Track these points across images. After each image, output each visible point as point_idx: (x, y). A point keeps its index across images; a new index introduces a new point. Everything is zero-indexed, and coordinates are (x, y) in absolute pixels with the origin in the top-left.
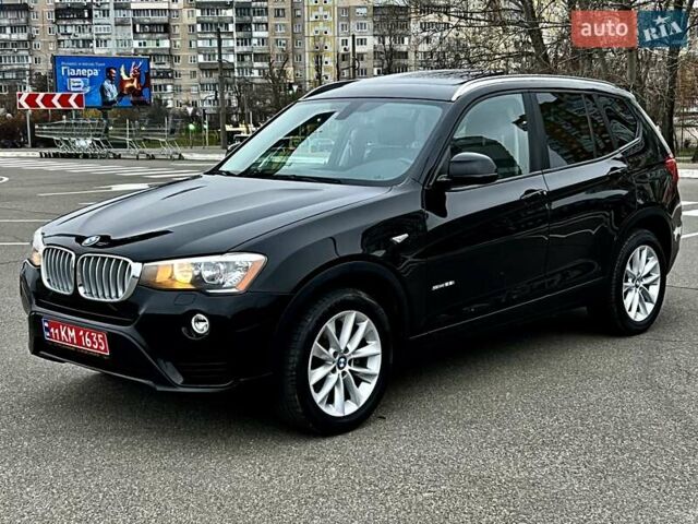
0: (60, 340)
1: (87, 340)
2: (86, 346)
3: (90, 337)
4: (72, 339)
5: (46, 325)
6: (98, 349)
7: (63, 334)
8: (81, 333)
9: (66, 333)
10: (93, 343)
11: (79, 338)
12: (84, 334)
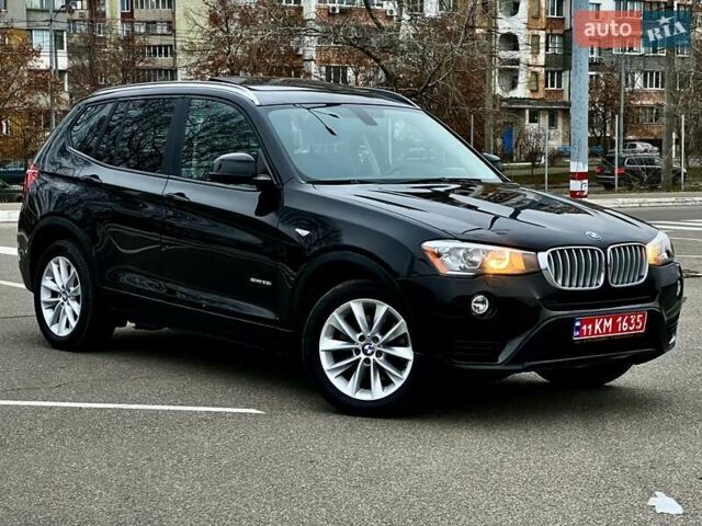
0: (593, 333)
1: (624, 324)
2: (622, 331)
3: (628, 321)
4: (607, 329)
5: (578, 324)
6: (635, 329)
7: (597, 327)
8: (620, 319)
9: (601, 326)
10: (630, 325)
11: (615, 325)
12: (622, 320)
